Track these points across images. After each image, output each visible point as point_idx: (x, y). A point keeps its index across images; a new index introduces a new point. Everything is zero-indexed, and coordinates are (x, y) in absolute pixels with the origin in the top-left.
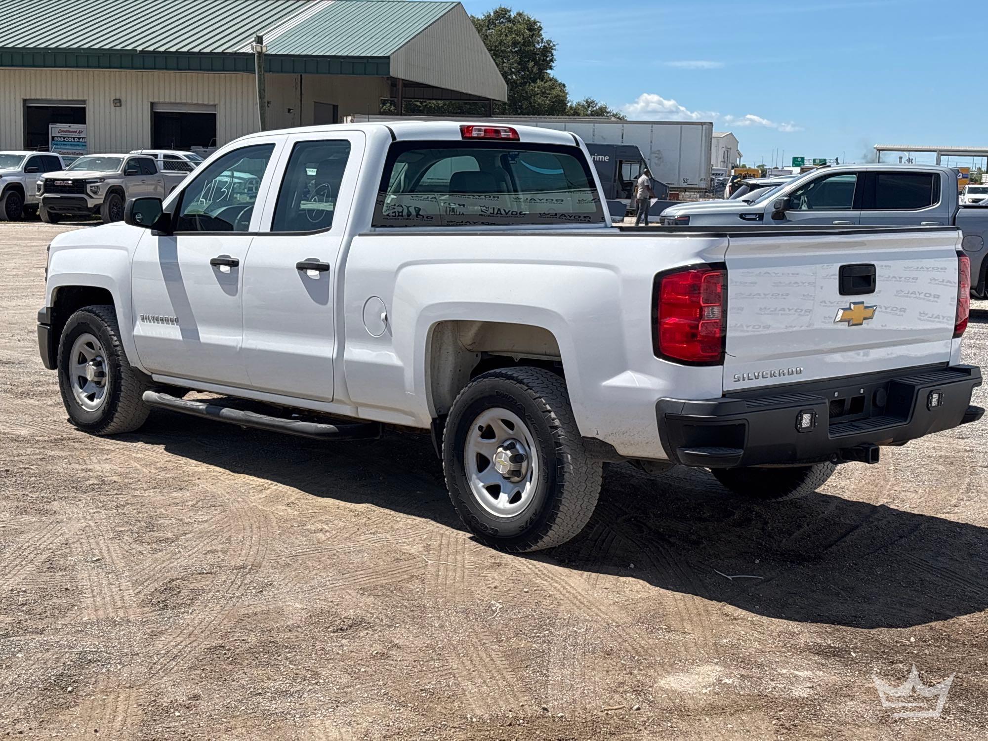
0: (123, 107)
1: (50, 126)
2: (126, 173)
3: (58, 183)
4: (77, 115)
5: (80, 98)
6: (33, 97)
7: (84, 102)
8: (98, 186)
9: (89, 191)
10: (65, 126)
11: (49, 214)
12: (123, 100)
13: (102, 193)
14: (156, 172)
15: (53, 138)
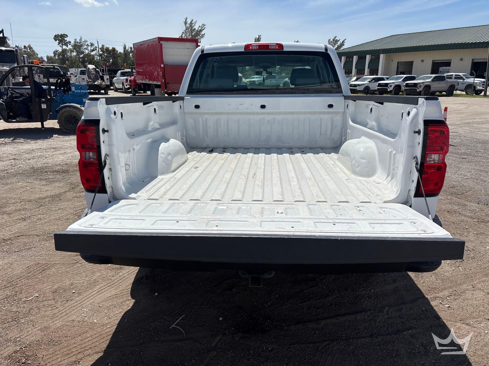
0: (463, 61)
1: (440, 68)
2: (433, 80)
3: (409, 84)
4: (448, 64)
5: (450, 59)
6: (436, 59)
7: (451, 60)
8: (421, 85)
9: (418, 87)
10: (444, 68)
11: (406, 94)
12: (463, 59)
13: (422, 87)
14: (445, 80)
15: (440, 71)
